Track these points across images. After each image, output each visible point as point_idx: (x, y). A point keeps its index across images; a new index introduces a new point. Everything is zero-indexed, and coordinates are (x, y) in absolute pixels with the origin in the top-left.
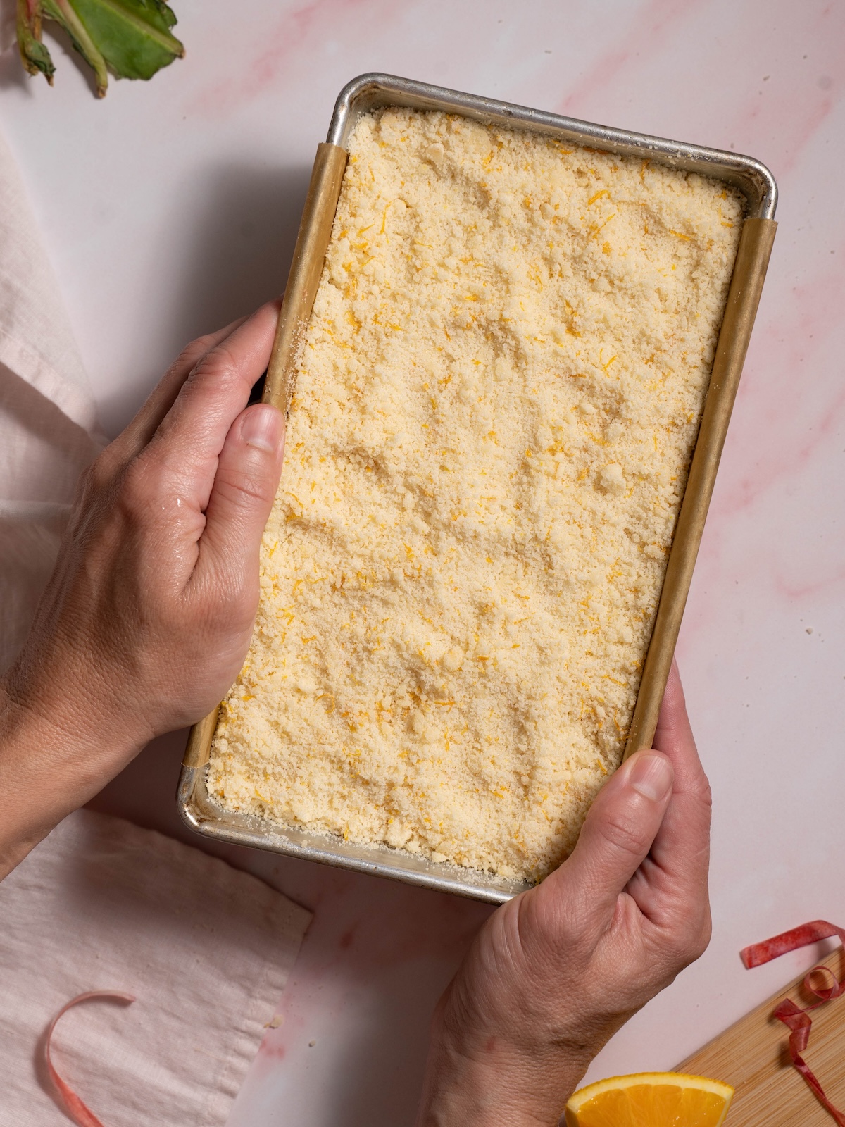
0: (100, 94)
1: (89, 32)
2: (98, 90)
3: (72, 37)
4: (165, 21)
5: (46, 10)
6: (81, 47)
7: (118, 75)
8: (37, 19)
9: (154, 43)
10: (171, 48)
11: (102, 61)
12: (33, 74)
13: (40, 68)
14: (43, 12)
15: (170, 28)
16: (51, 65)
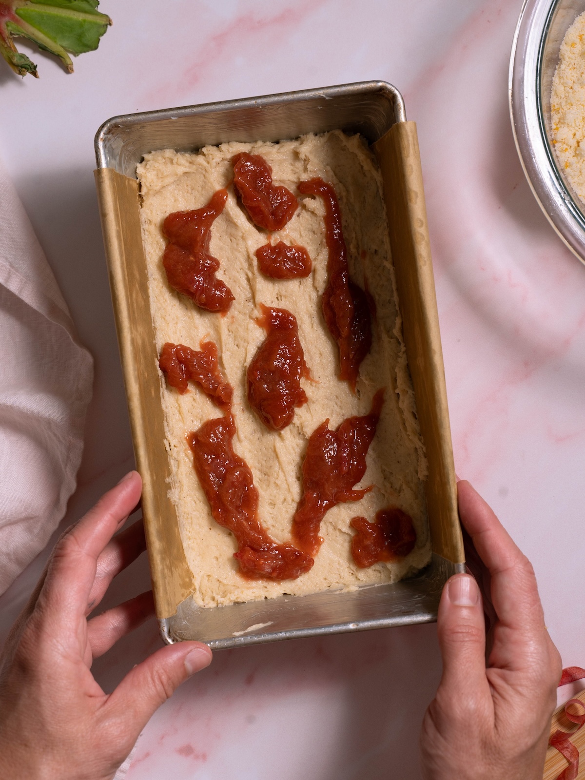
0: (70, 71)
1: (45, 34)
2: (67, 69)
3: (36, 42)
4: (91, 5)
5: (12, 32)
6: (45, 46)
7: (76, 54)
8: (9, 40)
9: (90, 23)
10: (103, 22)
11: (62, 49)
12: (23, 75)
13: (27, 69)
14: (11, 34)
15: (96, 9)
16: (32, 64)
